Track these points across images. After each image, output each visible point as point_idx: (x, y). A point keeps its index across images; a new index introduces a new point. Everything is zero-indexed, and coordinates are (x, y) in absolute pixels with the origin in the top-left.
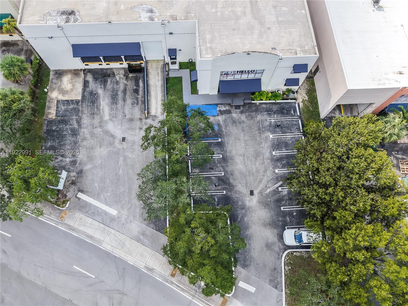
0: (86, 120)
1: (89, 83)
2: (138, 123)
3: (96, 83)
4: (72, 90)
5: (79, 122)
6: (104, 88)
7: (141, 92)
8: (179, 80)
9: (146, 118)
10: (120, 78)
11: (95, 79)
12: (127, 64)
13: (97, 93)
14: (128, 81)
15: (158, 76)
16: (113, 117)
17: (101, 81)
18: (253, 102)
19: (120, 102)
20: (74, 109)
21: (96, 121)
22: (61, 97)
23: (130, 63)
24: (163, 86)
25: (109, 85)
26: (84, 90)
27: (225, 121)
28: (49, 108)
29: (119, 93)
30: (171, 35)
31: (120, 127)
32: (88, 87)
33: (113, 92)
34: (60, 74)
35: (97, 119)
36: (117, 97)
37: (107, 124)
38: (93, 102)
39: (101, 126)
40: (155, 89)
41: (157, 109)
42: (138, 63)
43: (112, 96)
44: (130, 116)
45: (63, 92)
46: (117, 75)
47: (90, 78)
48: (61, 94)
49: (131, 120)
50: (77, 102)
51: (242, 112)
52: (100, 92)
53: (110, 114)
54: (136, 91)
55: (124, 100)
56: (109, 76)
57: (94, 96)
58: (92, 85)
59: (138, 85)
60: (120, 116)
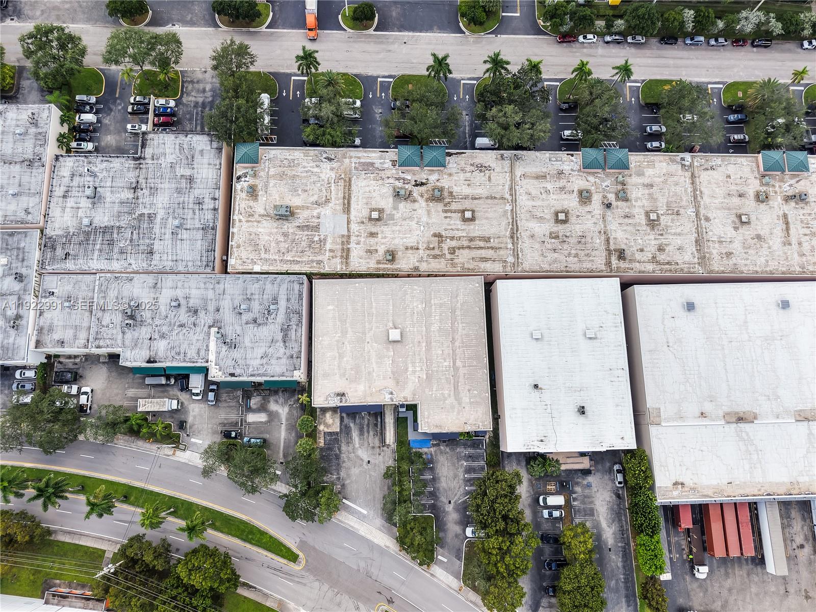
0: (344, 448)
1: (344, 419)
3: (349, 418)
4: (333, 424)
5: (339, 449)
6: (354, 422)
7: (379, 426)
8: (405, 419)
9: (383, 446)
10: (365, 414)
11: (348, 415)
13: (350, 427)
14: (370, 417)
15: (391, 415)
16: (361, 445)
17: (352, 416)
19: (366, 434)
20: (336, 439)
21: (350, 448)
22: (326, 430)
24: (394, 423)
25: (358, 421)
26: (341, 424)
27: (435, 452)
28: (320, 438)
29: (365, 426)
31: (366, 453)
32: (344, 421)
33: (360, 426)
34: (324, 410)
35: (351, 446)
36: (363, 430)
37: (358, 451)
38: (348, 434)
39: (354, 453)
40: (389, 425)
41: (390, 440)
43: (360, 429)
44: (372, 445)
45: (327, 426)
49: (373, 448)
50: (337, 433)
51: (447, 446)
52: (352, 425)
53: (359, 443)
54: (376, 425)
55: (368, 432)
57: (348, 429)
58: (346, 420)
59: (377, 421)
60: (366, 445)
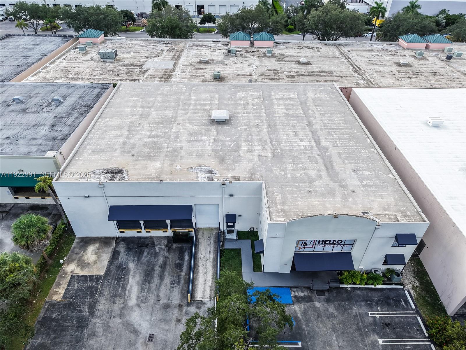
0: (102, 305)
1: (119, 255)
2: (176, 311)
3: (129, 254)
4: (95, 262)
5: (92, 308)
6: (138, 261)
7: (185, 268)
8: (238, 252)
9: (189, 305)
10: (160, 249)
11: (129, 249)
12: (173, 231)
13: (127, 267)
14: (169, 254)
15: (210, 247)
16: (141, 301)
17: (136, 252)
18: (341, 286)
19: (156, 281)
20: (91, 288)
21: (116, 308)
22: (79, 271)
23: (176, 231)
24: (215, 260)
25: (145, 258)
26: (111, 263)
27: (304, 312)
28: (59, 285)
29: (157, 268)
30: (232, 198)
31: (148, 317)
32: (117, 258)
33: (148, 267)
34: (86, 241)
35: (119, 302)
36: (152, 273)
37: (131, 312)
38: (119, 280)
39: (121, 315)
40: (204, 263)
41: (204, 291)
42: (187, 230)
43: (146, 272)
44: (166, 301)
45: (83, 264)
46: (157, 246)
47: (122, 249)
48: (79, 267)
49: (167, 307)
50: (98, 278)
51: (328, 301)
52: (131, 265)
53: (138, 297)
54: (179, 266)
55: (162, 277)
56: (147, 246)
57: (122, 272)
58: (123, 257)
59: (182, 259)
60: (152, 300)
